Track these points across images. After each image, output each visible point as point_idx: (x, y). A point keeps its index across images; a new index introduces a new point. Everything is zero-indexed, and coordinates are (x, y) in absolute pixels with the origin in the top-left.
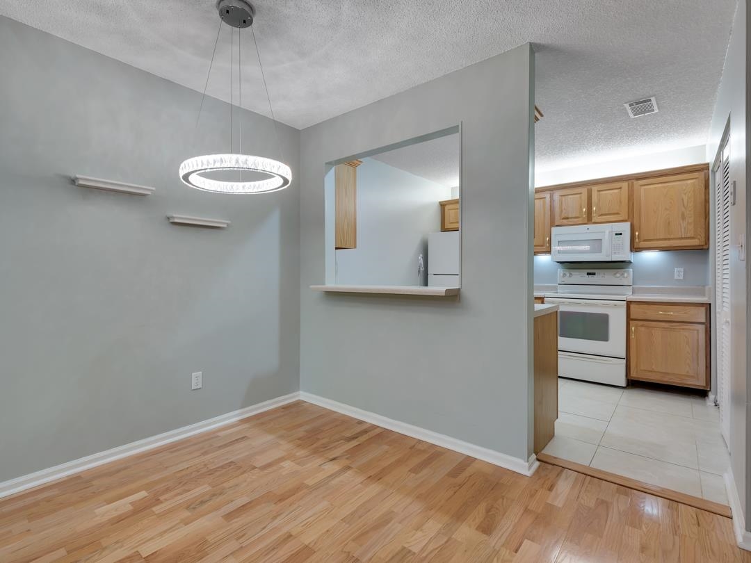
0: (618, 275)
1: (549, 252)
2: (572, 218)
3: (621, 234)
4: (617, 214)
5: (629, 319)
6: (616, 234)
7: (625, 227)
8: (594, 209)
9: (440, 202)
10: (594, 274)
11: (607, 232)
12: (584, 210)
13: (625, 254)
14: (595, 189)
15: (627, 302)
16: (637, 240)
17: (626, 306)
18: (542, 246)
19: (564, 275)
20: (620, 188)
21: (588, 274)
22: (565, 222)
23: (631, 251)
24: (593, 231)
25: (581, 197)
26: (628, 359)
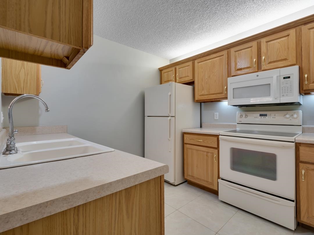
0: (288, 116)
1: (226, 98)
2: (244, 68)
3: (289, 77)
4: (285, 59)
5: (298, 161)
6: (284, 78)
7: (294, 71)
8: (263, 58)
9: (159, 69)
10: (266, 115)
11: (275, 77)
12: (254, 60)
13: (294, 97)
14: (263, 40)
15: (296, 143)
16: (306, 82)
17: (294, 148)
18: (222, 93)
19: (241, 116)
20: (288, 35)
21: (261, 115)
22: (239, 72)
23: (300, 93)
24: (263, 77)
25: (251, 50)
26: (297, 201)
